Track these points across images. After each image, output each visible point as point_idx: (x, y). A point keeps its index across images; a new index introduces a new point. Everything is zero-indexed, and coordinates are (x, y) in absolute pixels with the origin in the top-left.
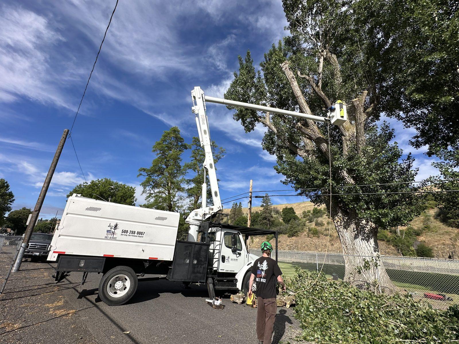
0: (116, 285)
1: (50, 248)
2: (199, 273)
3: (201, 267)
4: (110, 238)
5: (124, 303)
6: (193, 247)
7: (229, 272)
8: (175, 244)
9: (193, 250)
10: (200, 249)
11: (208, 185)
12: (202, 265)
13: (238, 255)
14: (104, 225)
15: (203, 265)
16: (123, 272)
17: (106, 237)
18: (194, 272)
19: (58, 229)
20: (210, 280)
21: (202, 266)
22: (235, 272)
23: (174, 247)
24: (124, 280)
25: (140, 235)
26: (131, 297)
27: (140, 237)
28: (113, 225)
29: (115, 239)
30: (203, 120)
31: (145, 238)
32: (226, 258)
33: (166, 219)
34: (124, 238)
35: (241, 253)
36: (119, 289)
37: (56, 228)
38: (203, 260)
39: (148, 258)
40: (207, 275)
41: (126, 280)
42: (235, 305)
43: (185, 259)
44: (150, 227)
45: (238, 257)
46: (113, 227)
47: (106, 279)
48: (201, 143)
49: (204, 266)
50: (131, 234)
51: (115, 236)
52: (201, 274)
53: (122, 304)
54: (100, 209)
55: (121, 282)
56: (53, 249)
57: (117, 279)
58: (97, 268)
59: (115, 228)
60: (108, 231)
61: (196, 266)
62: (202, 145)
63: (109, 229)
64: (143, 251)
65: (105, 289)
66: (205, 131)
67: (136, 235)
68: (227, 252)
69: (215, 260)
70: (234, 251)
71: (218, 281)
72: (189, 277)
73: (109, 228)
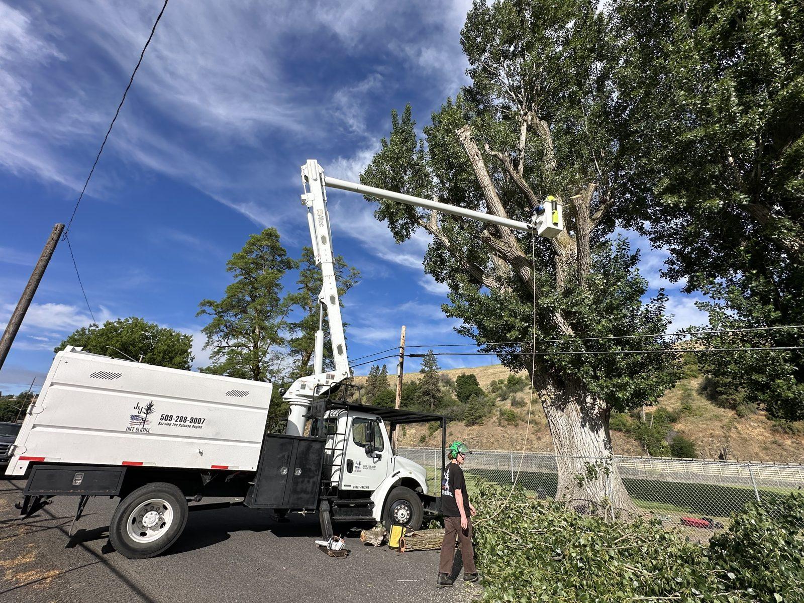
0: (144, 519)
1: (14, 450)
2: (305, 492)
3: (309, 482)
4: (137, 429)
5: (159, 552)
6: (296, 444)
7: (360, 489)
8: (261, 441)
9: (295, 451)
10: (308, 448)
11: (327, 333)
12: (311, 477)
13: (376, 459)
14: (127, 405)
15: (313, 477)
16: (160, 494)
17: (129, 429)
18: (295, 491)
19: (31, 414)
20: (325, 505)
21: (311, 481)
22: (369, 489)
23: (260, 446)
24: (162, 509)
25: (197, 425)
26: (173, 542)
27: (196, 427)
28: (144, 405)
29: (146, 432)
30: (321, 219)
31: (205, 430)
32: (355, 465)
33: (246, 393)
34: (164, 429)
35: (381, 455)
36: (150, 526)
37: (28, 411)
38: (313, 468)
39: (210, 468)
40: (319, 495)
41: (165, 508)
42: (368, 549)
43: (279, 468)
44: (216, 409)
45: (377, 461)
46: (144, 410)
47: (126, 509)
48: (316, 259)
49: (315, 479)
50: (179, 423)
51: (146, 426)
52: (308, 493)
53: (155, 554)
54: (118, 376)
55: (154, 513)
56: (18, 453)
57: (148, 508)
58: (108, 488)
59: (147, 411)
60: (133, 417)
61: (301, 480)
62: (317, 263)
63: (135, 412)
64: (201, 453)
65: (122, 528)
66: (323, 238)
67: (188, 423)
68: (357, 453)
69: (334, 468)
70: (369, 452)
71: (340, 506)
72: (286, 500)
73: (137, 411)
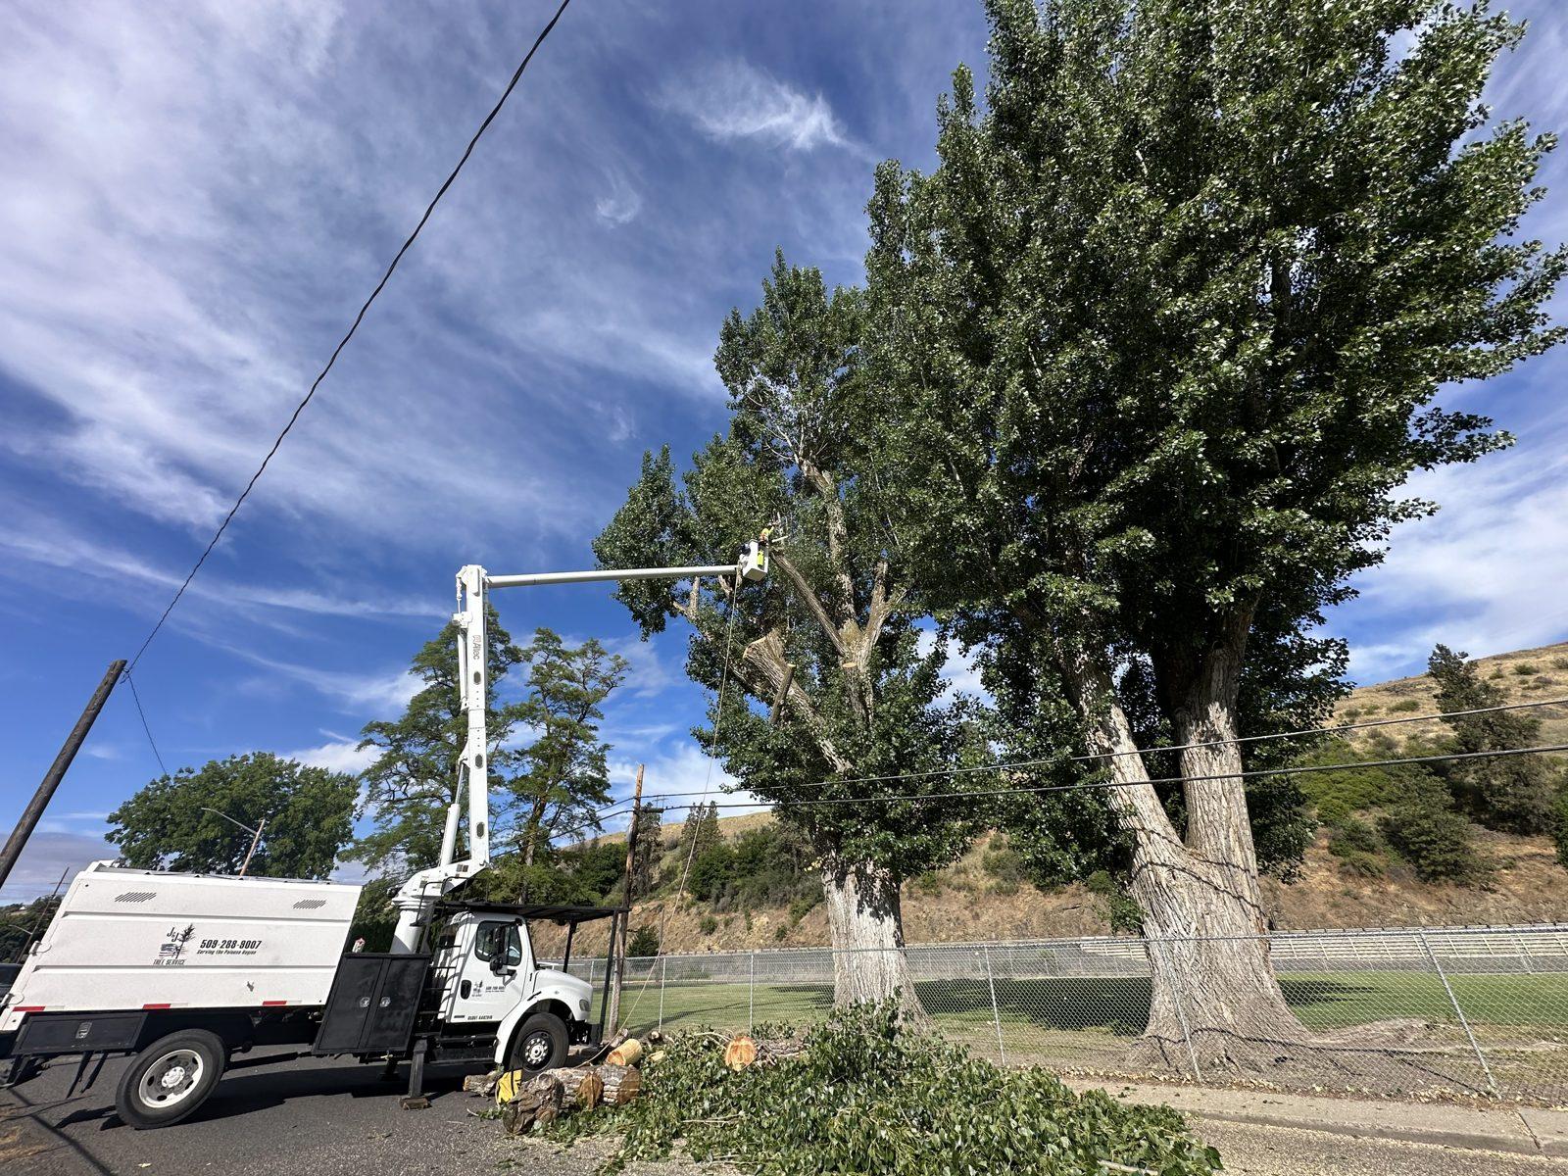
0: (165, 1078)
1: (8, 1000)
2: (393, 1028)
3: (399, 1014)
4: (168, 962)
5: (178, 1119)
6: (386, 966)
7: (478, 1020)
8: (337, 964)
9: (383, 975)
10: (403, 970)
11: (465, 808)
12: (402, 1009)
13: (508, 977)
14: (159, 932)
15: (406, 1008)
16: (188, 1044)
17: (158, 962)
18: (378, 1029)
19: (34, 954)
20: (422, 1045)
21: (403, 1012)
22: (493, 1020)
23: (335, 970)
24: (191, 1063)
25: (249, 949)
26: (197, 1106)
27: (248, 953)
28: (181, 930)
29: (181, 965)
30: (477, 647)
31: (260, 956)
32: (473, 987)
33: (322, 903)
34: (205, 959)
35: (514, 971)
36: (170, 1086)
37: (31, 950)
38: (408, 995)
39: (260, 1004)
40: (413, 1032)
41: (195, 1062)
42: (478, 1099)
43: (358, 998)
44: (277, 927)
45: (509, 981)
46: (180, 937)
47: (141, 1064)
48: (463, 701)
49: (409, 1010)
50: (224, 949)
51: (180, 957)
52: (396, 1030)
53: (172, 1122)
54: (151, 896)
55: (178, 1068)
56: (13, 1003)
57: (173, 1063)
58: (122, 1040)
59: (184, 937)
60: (164, 947)
61: (388, 1012)
62: (463, 707)
63: (169, 941)
64: (251, 987)
65: (133, 1089)
66: (477, 677)
67: (237, 948)
68: (478, 970)
69: (446, 994)
70: (496, 968)
71: (446, 1045)
72: (363, 1041)
73: (171, 938)
